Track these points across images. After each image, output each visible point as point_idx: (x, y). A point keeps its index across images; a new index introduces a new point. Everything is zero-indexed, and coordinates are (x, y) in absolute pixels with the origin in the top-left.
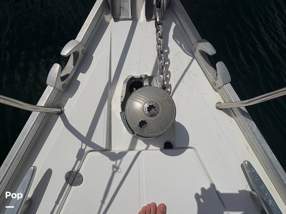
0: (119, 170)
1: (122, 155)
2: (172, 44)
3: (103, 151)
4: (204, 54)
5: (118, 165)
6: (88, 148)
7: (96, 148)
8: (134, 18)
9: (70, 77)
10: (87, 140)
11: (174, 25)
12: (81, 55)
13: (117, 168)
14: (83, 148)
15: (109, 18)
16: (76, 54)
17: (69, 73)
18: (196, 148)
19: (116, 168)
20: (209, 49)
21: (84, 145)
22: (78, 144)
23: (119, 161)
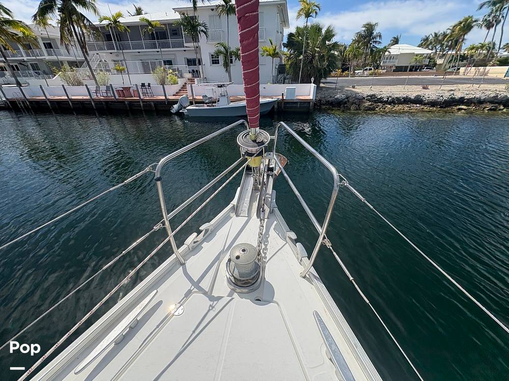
0: (214, 309)
1: (219, 298)
2: (272, 232)
3: (205, 293)
4: (290, 239)
5: (214, 305)
6: (195, 290)
7: (201, 290)
8: (249, 216)
9: (198, 243)
10: (196, 284)
11: (275, 222)
12: (209, 232)
13: (213, 307)
14: (192, 289)
15: (233, 215)
16: (207, 231)
17: (199, 240)
18: (279, 303)
19: (211, 307)
20: (293, 236)
21: (193, 287)
22: (188, 285)
23: (215, 302)
